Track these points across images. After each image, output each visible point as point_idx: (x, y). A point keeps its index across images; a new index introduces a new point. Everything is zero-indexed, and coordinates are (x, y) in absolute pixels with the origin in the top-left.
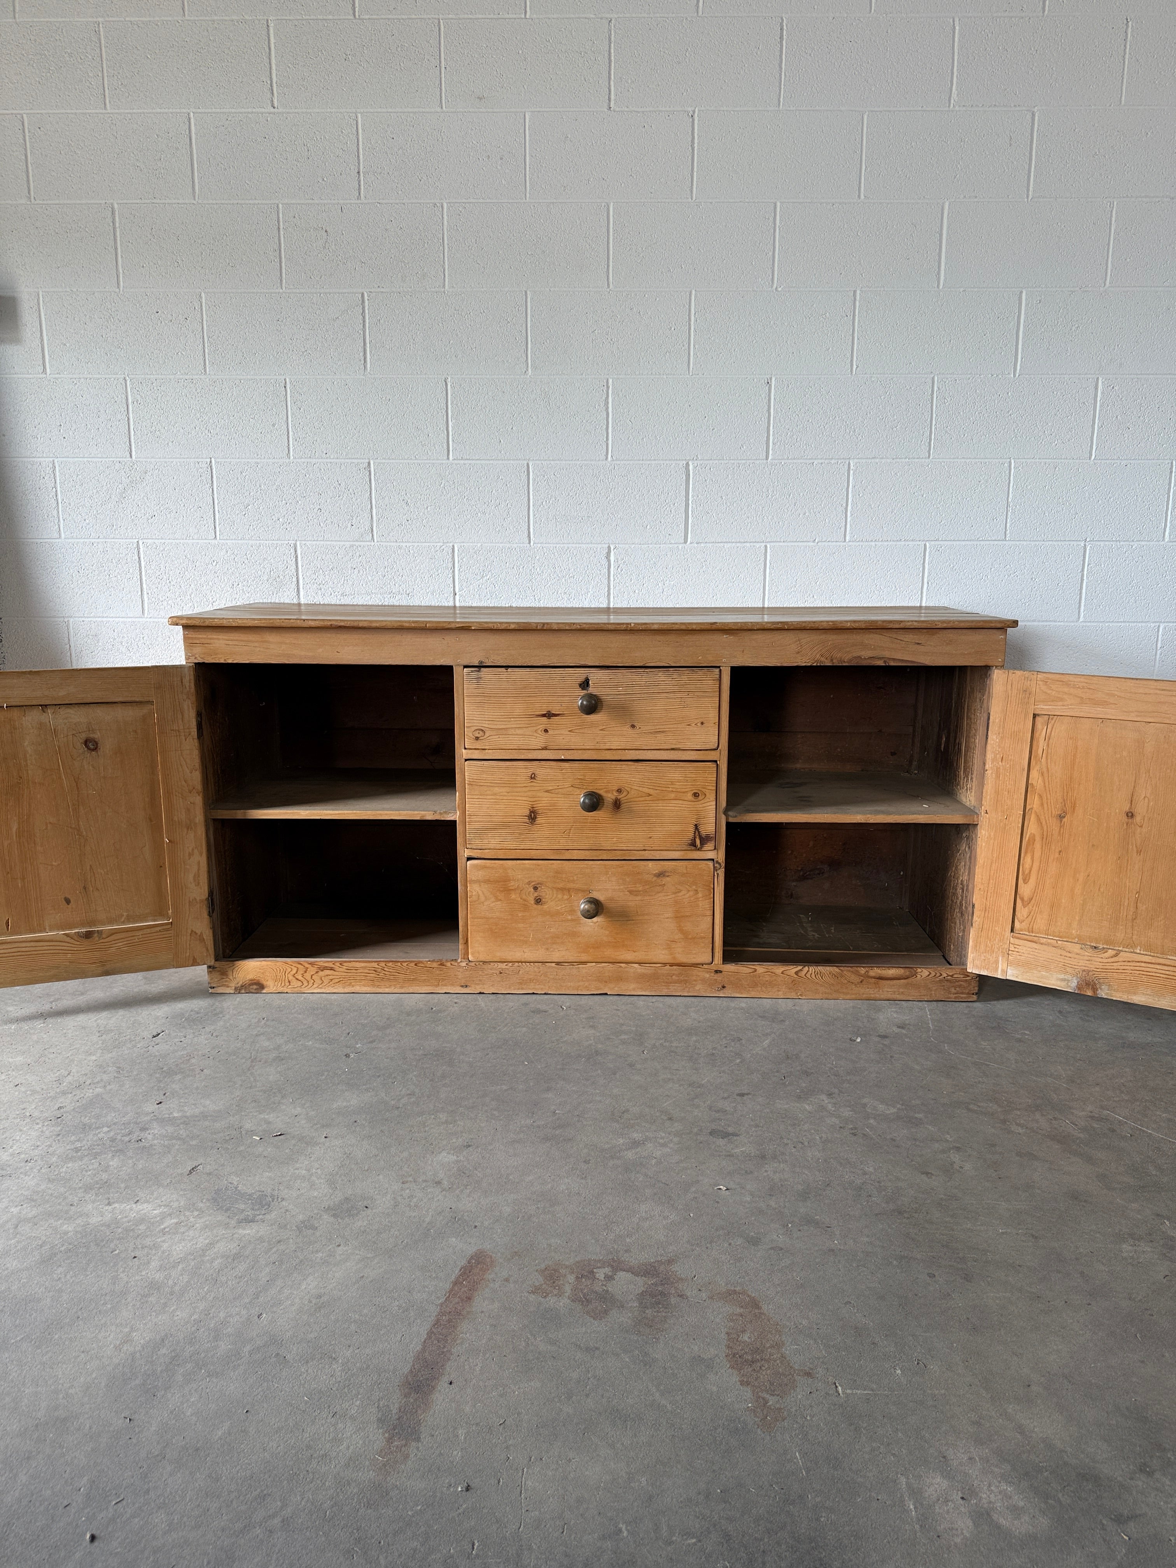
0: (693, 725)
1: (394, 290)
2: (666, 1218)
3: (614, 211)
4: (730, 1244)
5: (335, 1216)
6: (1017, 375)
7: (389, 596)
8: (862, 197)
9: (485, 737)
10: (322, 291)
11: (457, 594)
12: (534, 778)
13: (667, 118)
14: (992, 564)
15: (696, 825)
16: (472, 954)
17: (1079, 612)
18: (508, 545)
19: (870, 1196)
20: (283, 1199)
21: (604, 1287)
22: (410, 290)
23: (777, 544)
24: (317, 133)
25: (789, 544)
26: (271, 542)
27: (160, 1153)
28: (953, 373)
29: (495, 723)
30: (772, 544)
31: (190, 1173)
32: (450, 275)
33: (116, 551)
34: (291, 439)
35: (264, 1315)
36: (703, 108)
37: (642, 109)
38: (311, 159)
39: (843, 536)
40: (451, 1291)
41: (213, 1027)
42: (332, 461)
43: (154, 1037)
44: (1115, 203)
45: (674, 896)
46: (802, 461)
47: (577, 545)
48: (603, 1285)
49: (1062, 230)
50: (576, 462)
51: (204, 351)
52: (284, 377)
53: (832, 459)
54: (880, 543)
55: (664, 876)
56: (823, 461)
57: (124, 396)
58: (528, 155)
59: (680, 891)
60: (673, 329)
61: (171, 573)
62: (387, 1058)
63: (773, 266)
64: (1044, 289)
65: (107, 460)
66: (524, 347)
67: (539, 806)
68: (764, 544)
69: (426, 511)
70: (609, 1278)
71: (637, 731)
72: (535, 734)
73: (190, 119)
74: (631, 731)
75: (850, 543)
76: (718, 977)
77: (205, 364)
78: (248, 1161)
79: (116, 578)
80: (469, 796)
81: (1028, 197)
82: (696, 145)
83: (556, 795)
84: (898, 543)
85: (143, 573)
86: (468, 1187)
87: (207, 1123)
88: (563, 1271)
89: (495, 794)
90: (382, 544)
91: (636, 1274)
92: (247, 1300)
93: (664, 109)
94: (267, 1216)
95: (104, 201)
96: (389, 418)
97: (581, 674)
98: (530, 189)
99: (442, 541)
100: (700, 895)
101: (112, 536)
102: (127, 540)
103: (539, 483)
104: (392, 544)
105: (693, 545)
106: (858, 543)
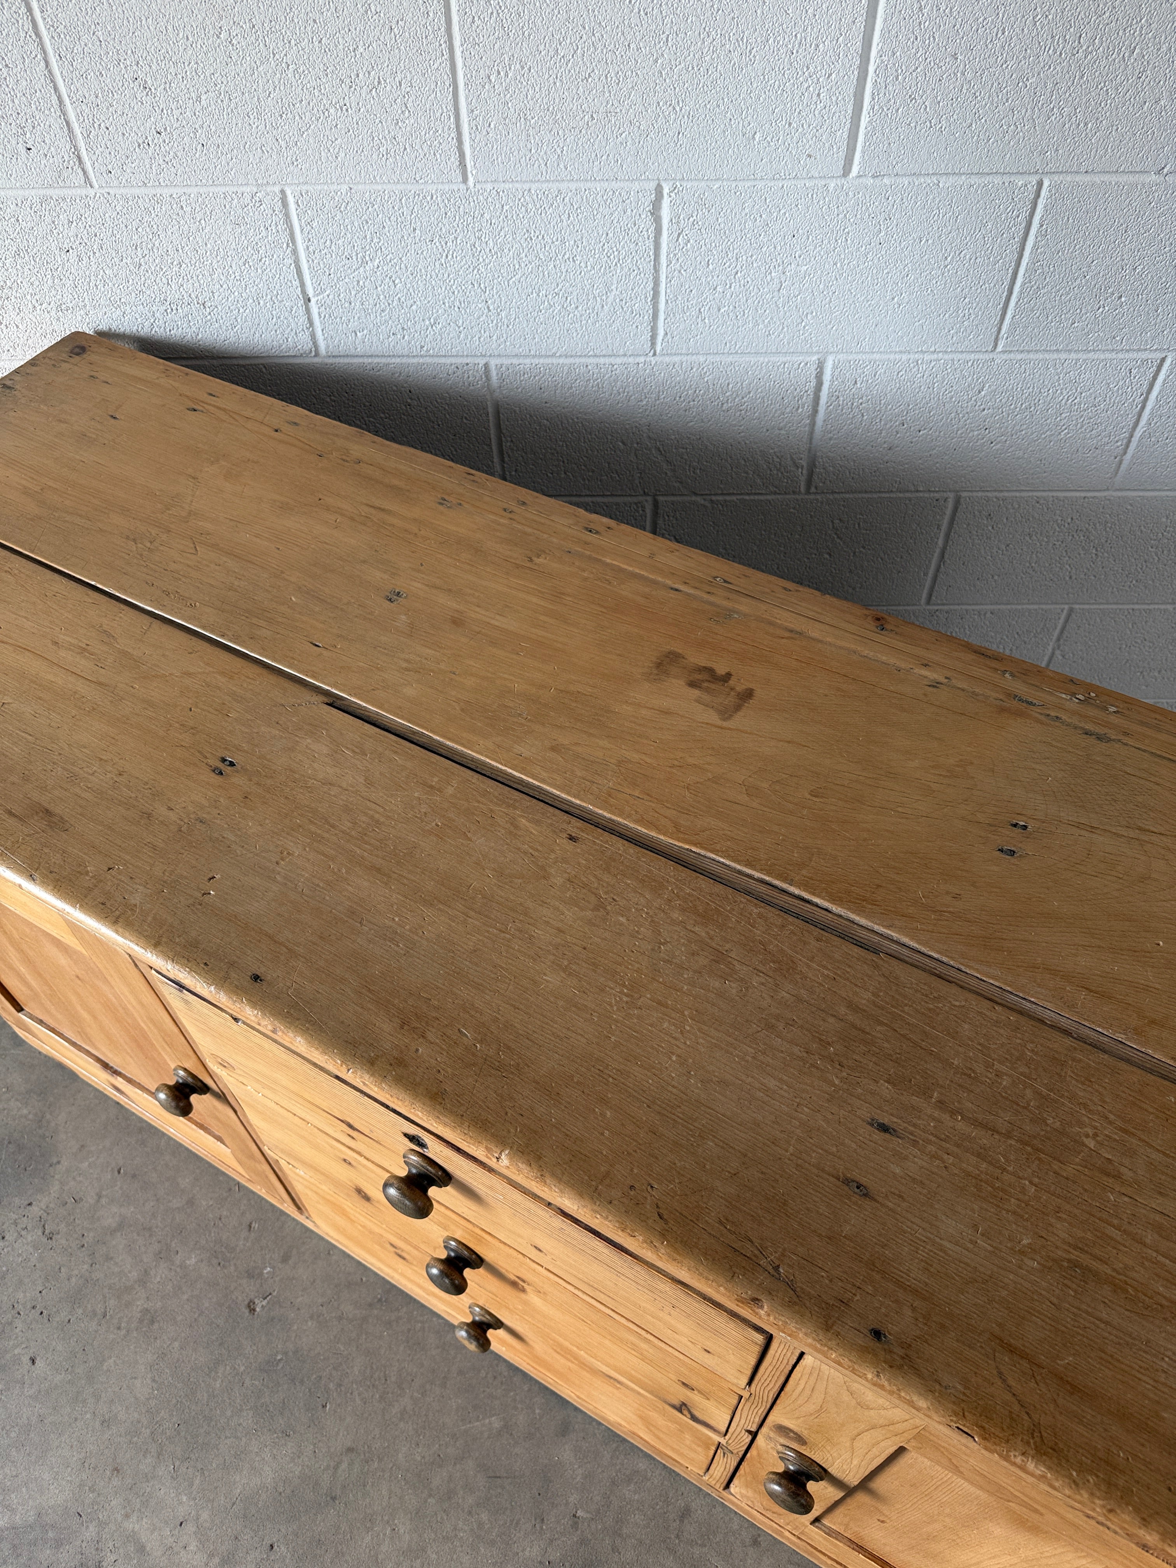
7: (163, 308)
11: (313, 300)
18: (414, 188)
23: (1070, 177)
30: (1056, 177)
47: (581, 185)
68: (1037, 177)
69: (198, 106)
90: (112, 191)
99: (251, 181)
103: (477, 22)
104: (137, 191)
105: (862, 180)
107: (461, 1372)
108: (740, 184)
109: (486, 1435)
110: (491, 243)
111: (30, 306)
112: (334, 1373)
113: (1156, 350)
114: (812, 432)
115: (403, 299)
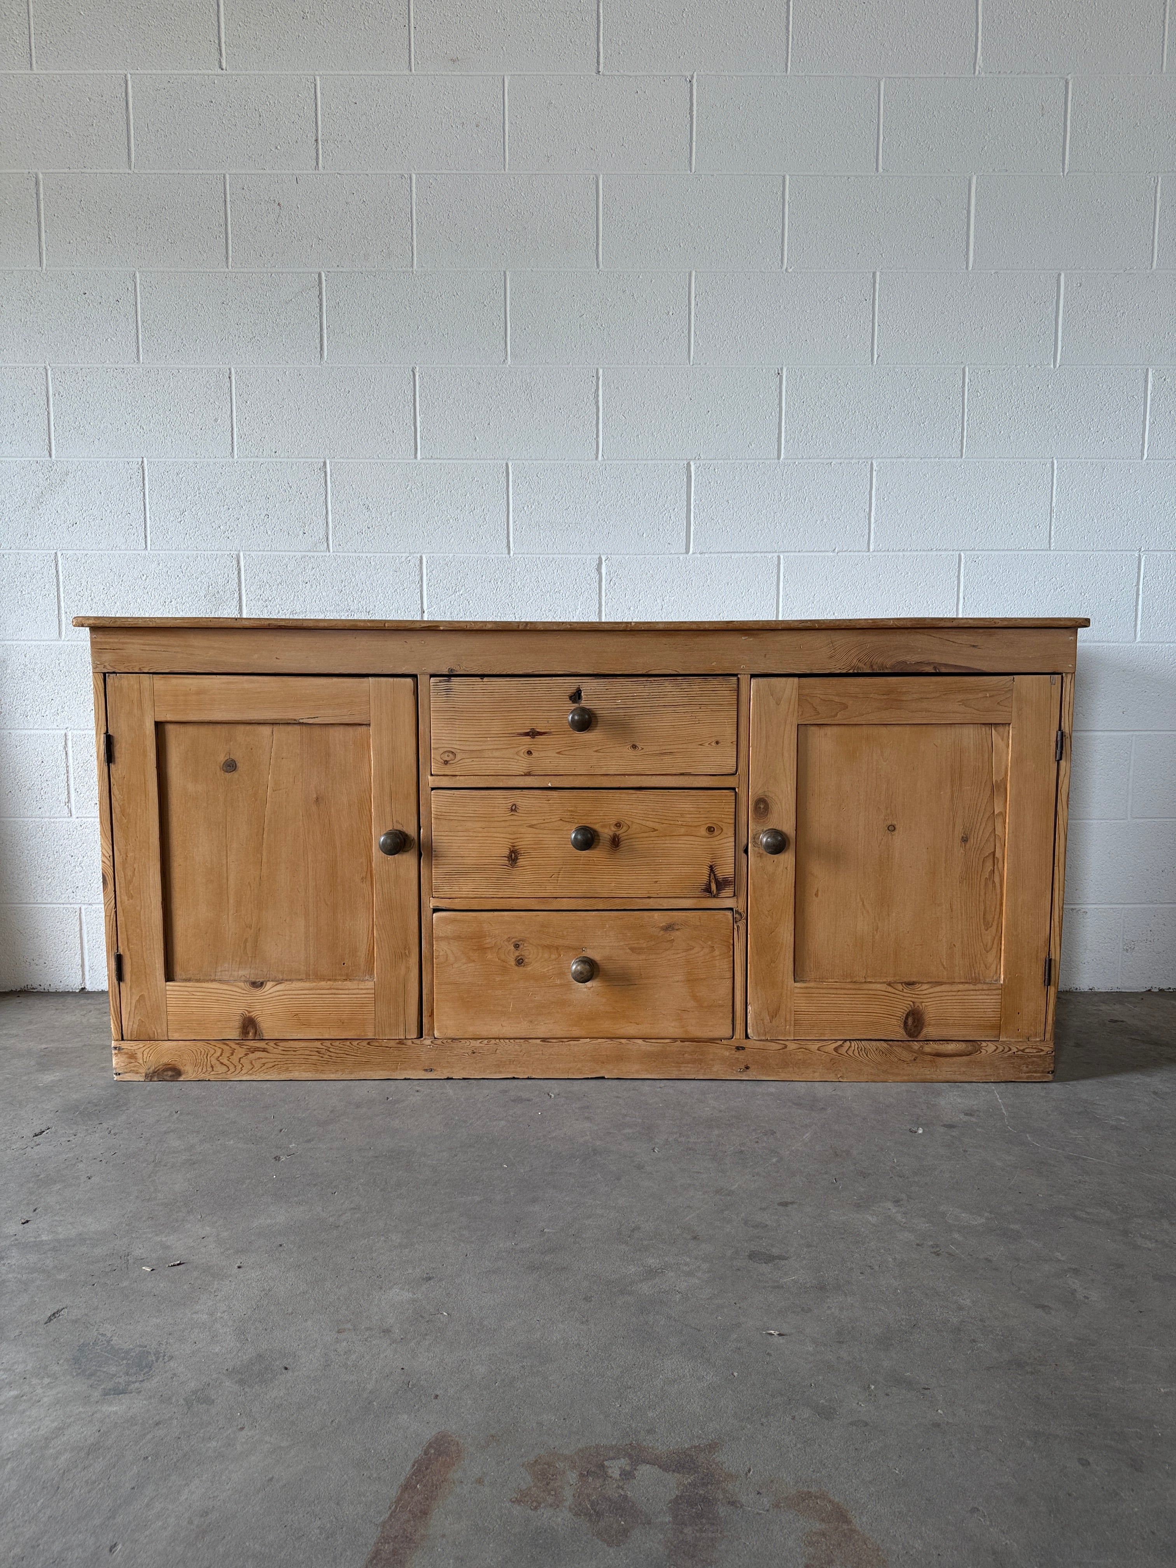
0: (707, 744)
1: (356, 270)
2: (700, 1379)
3: (603, 183)
4: (794, 1418)
5: (241, 1382)
6: (1058, 366)
7: (346, 614)
8: (881, 170)
9: (456, 760)
10: (274, 270)
11: (426, 612)
12: (515, 810)
13: (662, 82)
14: (1036, 577)
15: (711, 867)
16: (438, 1029)
17: (1135, 631)
18: (484, 556)
19: (974, 1341)
20: (171, 1358)
21: (620, 1491)
22: (374, 270)
23: (792, 554)
24: (270, 97)
25: (807, 554)
26: (210, 553)
27: (13, 1291)
28: (986, 364)
29: (468, 743)
30: (786, 554)
31: (50, 1320)
32: (418, 253)
33: (30, 564)
34: (235, 436)
35: (119, 1547)
36: (702, 73)
37: (634, 74)
38: (262, 124)
39: (866, 545)
40: (399, 1500)
41: (111, 1123)
42: (282, 460)
43: (36, 1135)
44: (1160, 179)
45: (684, 954)
46: (818, 461)
47: (563, 556)
48: (618, 1487)
49: (1102, 207)
50: (562, 462)
51: (138, 336)
52: (229, 366)
53: (852, 458)
54: (909, 553)
55: (673, 929)
56: (842, 460)
57: (43, 387)
58: (507, 122)
59: (694, 947)
60: (671, 313)
61: (93, 588)
62: (327, 1162)
63: (783, 245)
64: (1084, 272)
65: (22, 459)
66: (503, 333)
67: (521, 845)
69: (390, 517)
70: (627, 1475)
71: (638, 752)
72: (517, 757)
73: (127, 81)
74: (631, 751)
75: (875, 553)
76: (740, 1055)
77: (138, 351)
78: (131, 1302)
79: (29, 596)
80: (436, 833)
81: (1063, 171)
82: (695, 113)
83: (542, 831)
84: (929, 553)
85: (61, 589)
86: (427, 1337)
87: (84, 1249)
88: (560, 1465)
89: (467, 831)
90: (338, 554)
91: (665, 1468)
92: (97, 1522)
93: (658, 73)
94: (146, 1385)
95: (27, 171)
96: (349, 411)
97: (571, 684)
98: (510, 160)
99: (407, 550)
100: (717, 953)
101: (26, 546)
102: (43, 551)
103: (520, 485)
104: (350, 554)
105: (695, 555)
106: (884, 553)
108: (638, 556)
110: (519, 583)
111: (277, 611)
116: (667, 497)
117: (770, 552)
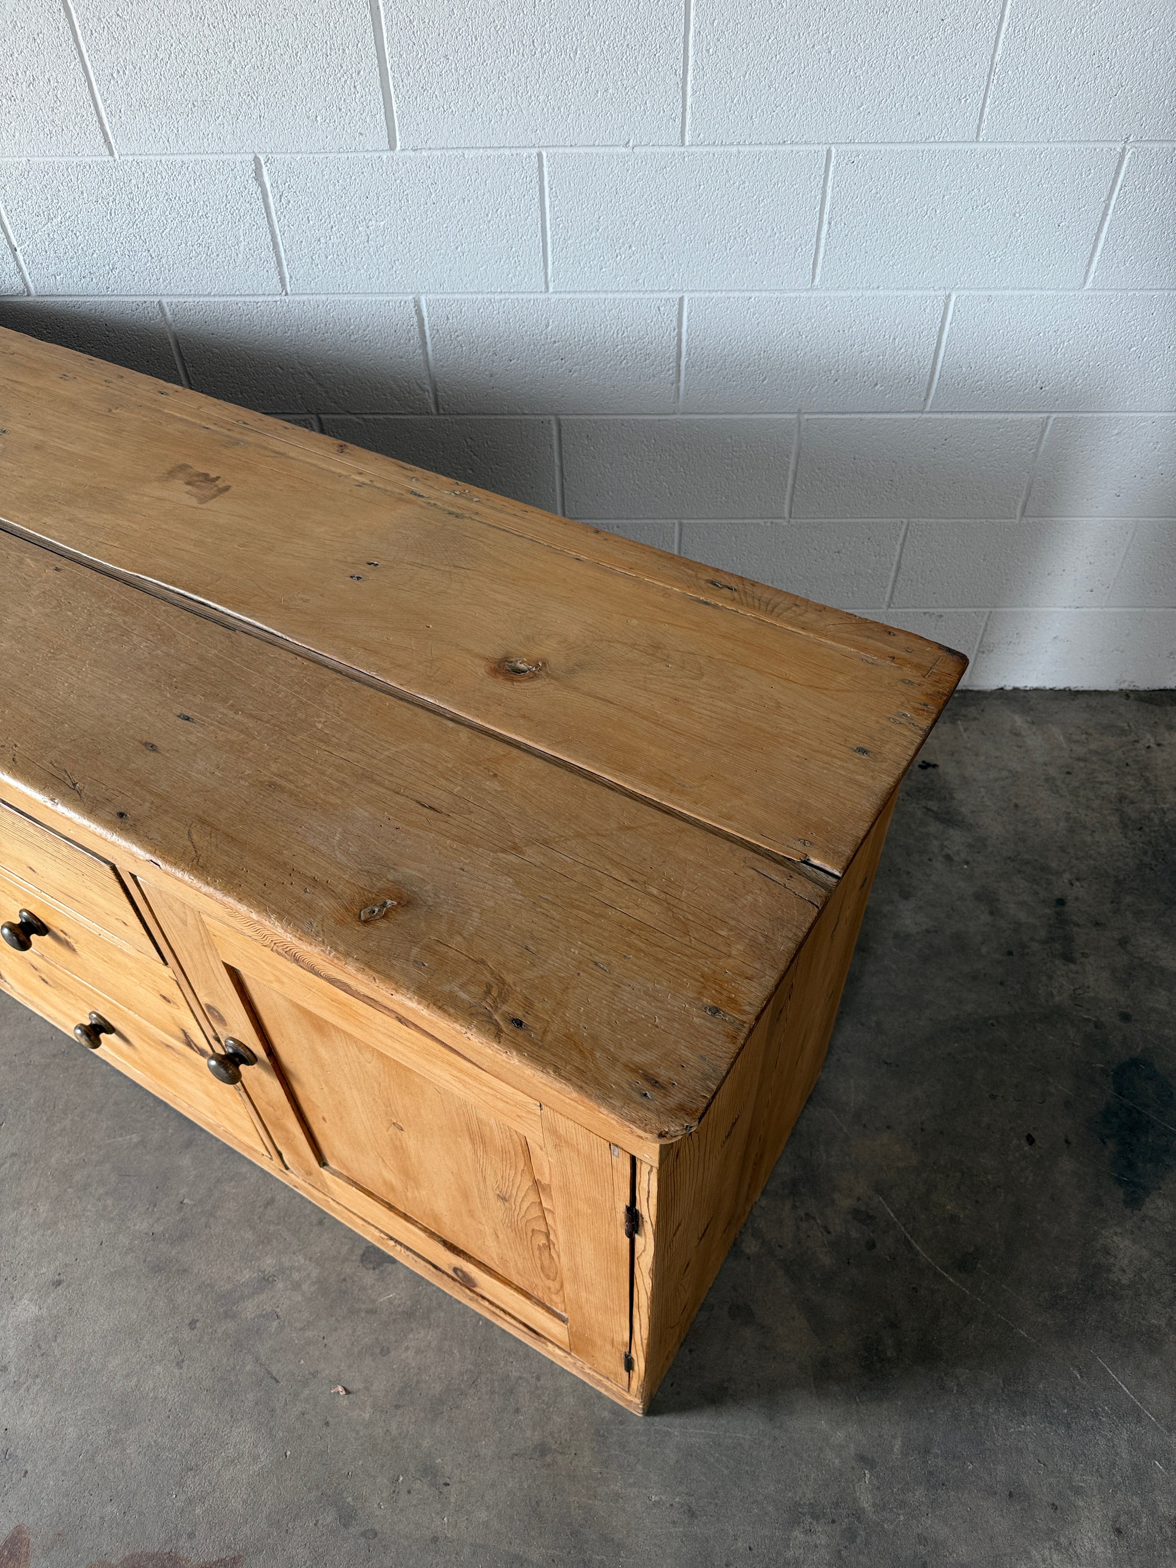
2: (256, 1459)
4: (317, 1523)
11: (18, 249)
17: (1087, 271)
18: (76, 160)
23: (561, 150)
25: (582, 151)
30: (551, 150)
39: (678, 134)
47: (199, 157)
54: (748, 149)
68: (536, 150)
75: (693, 149)
84: (780, 148)
103: (95, 34)
105: (406, 153)
106: (708, 149)
107: (116, 1103)
108: (316, 156)
109: (125, 1146)
110: (141, 203)
112: (14, 1102)
113: (673, 291)
114: (427, 361)
115: (85, 249)
116: (344, 50)
117: (525, 147)
